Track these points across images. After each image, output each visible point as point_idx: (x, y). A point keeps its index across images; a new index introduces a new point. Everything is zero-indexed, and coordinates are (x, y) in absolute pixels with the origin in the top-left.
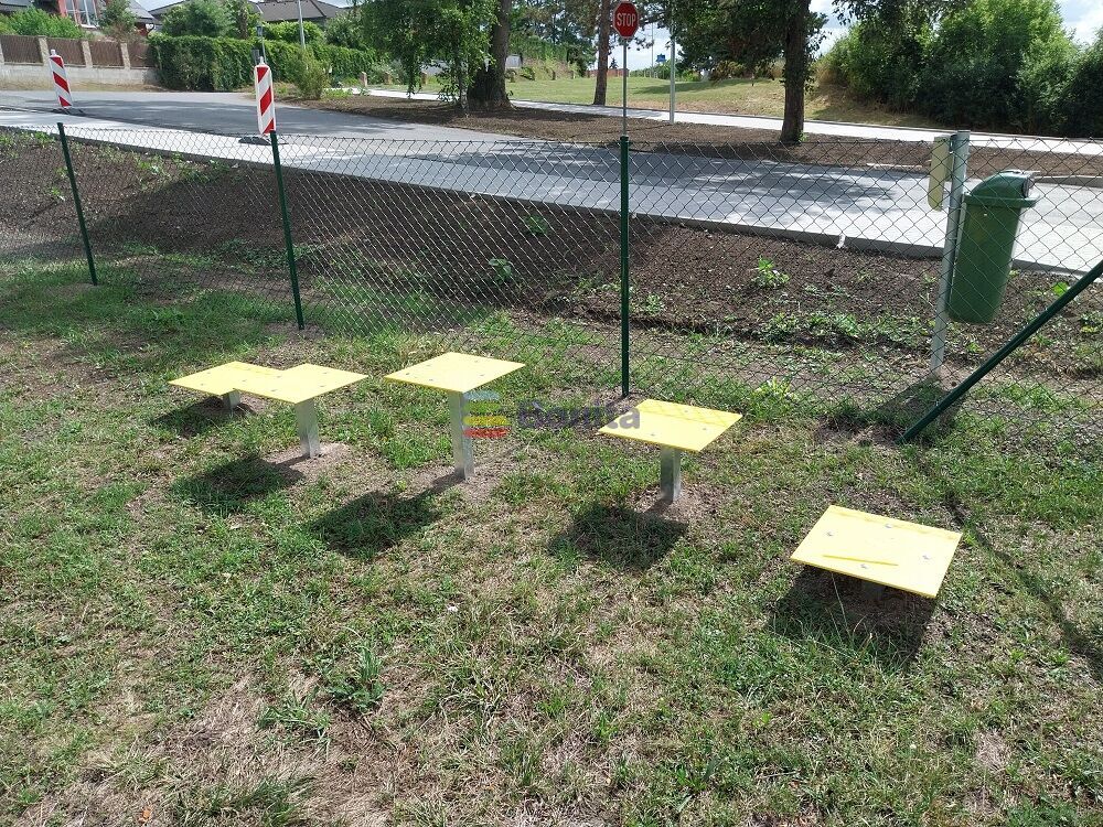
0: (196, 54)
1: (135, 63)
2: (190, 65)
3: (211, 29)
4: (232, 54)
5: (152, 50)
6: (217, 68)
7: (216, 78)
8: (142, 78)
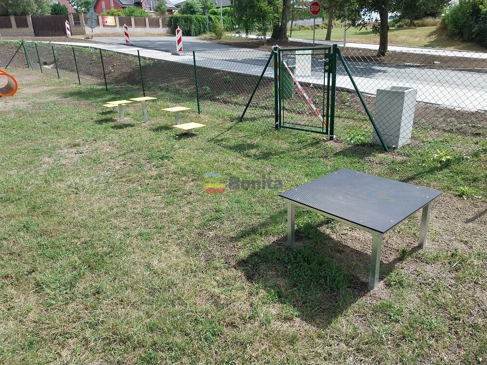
0: (185, 22)
1: (164, 26)
2: (183, 26)
3: (194, 12)
4: (199, 21)
5: (170, 21)
6: (193, 27)
7: (193, 31)
8: (166, 31)
